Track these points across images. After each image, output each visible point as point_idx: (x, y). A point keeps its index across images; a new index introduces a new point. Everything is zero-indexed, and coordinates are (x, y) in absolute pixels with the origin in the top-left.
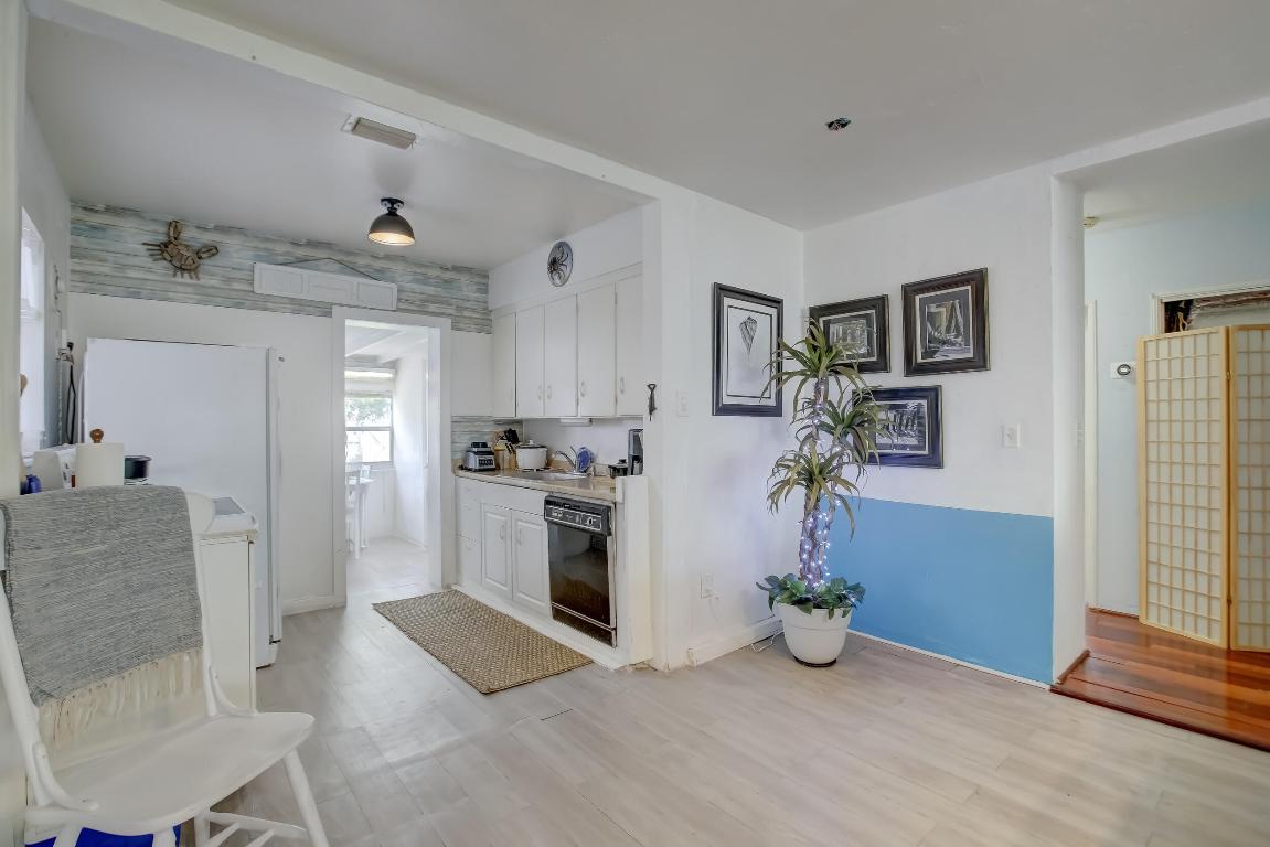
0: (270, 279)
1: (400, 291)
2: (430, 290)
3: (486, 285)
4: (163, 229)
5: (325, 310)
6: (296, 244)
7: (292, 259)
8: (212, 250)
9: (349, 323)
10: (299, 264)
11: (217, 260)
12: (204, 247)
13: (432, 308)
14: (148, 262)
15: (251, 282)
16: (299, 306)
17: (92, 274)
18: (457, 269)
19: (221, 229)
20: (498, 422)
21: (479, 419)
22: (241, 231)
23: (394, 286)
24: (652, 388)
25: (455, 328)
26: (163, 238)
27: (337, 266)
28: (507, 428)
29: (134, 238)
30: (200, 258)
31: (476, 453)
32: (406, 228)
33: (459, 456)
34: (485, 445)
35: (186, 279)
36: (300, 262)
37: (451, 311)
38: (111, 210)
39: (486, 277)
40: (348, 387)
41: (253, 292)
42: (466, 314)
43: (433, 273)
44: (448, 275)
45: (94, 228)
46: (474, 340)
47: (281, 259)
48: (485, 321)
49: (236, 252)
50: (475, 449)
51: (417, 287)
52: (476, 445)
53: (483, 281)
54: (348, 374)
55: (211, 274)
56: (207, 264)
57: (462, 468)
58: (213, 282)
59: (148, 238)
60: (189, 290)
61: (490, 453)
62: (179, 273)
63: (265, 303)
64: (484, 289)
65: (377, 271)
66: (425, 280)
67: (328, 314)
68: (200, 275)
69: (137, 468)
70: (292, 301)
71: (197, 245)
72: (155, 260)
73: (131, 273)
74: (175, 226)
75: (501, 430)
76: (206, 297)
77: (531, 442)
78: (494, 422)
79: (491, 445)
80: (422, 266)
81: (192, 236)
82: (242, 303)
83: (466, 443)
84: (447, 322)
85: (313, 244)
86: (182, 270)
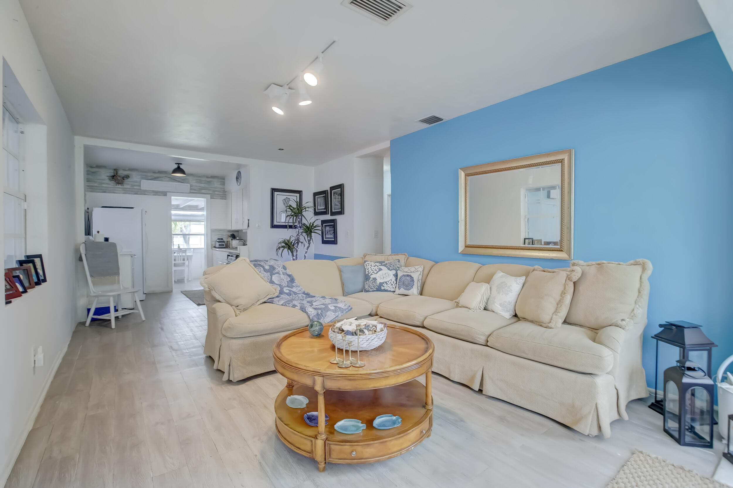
0: (146, 185)
1: (191, 186)
2: (203, 185)
5: (165, 194)
6: (154, 173)
7: (153, 178)
8: (127, 177)
9: (172, 197)
10: (156, 179)
12: (125, 176)
13: (203, 191)
15: (140, 186)
16: (156, 193)
17: (91, 186)
18: (213, 177)
19: (130, 169)
20: (229, 231)
21: (220, 230)
22: (136, 170)
23: (188, 185)
25: (211, 198)
27: (169, 179)
28: (232, 233)
29: (105, 175)
30: (124, 180)
31: (218, 242)
33: (214, 243)
34: (222, 239)
37: (210, 192)
38: (99, 167)
39: (224, 179)
40: (173, 218)
41: (140, 189)
42: (216, 193)
43: (203, 179)
44: (209, 180)
45: (93, 173)
46: (219, 202)
47: (150, 178)
48: (224, 195)
49: (135, 177)
50: (218, 240)
51: (198, 185)
52: (219, 239)
53: (223, 181)
55: (128, 185)
56: (126, 181)
57: (215, 247)
58: (128, 187)
60: (121, 190)
61: (224, 242)
62: (117, 185)
63: (145, 193)
64: (223, 184)
65: (183, 180)
66: (200, 182)
67: (166, 195)
68: (124, 185)
69: (106, 240)
70: (154, 191)
71: (123, 175)
72: (112, 181)
73: (104, 185)
74: (116, 170)
75: (230, 234)
76: (126, 192)
77: (238, 238)
78: (227, 231)
79: (225, 240)
80: (199, 177)
81: (121, 173)
82: (137, 193)
83: (215, 238)
84: (209, 196)
85: (160, 172)
86: (118, 183)
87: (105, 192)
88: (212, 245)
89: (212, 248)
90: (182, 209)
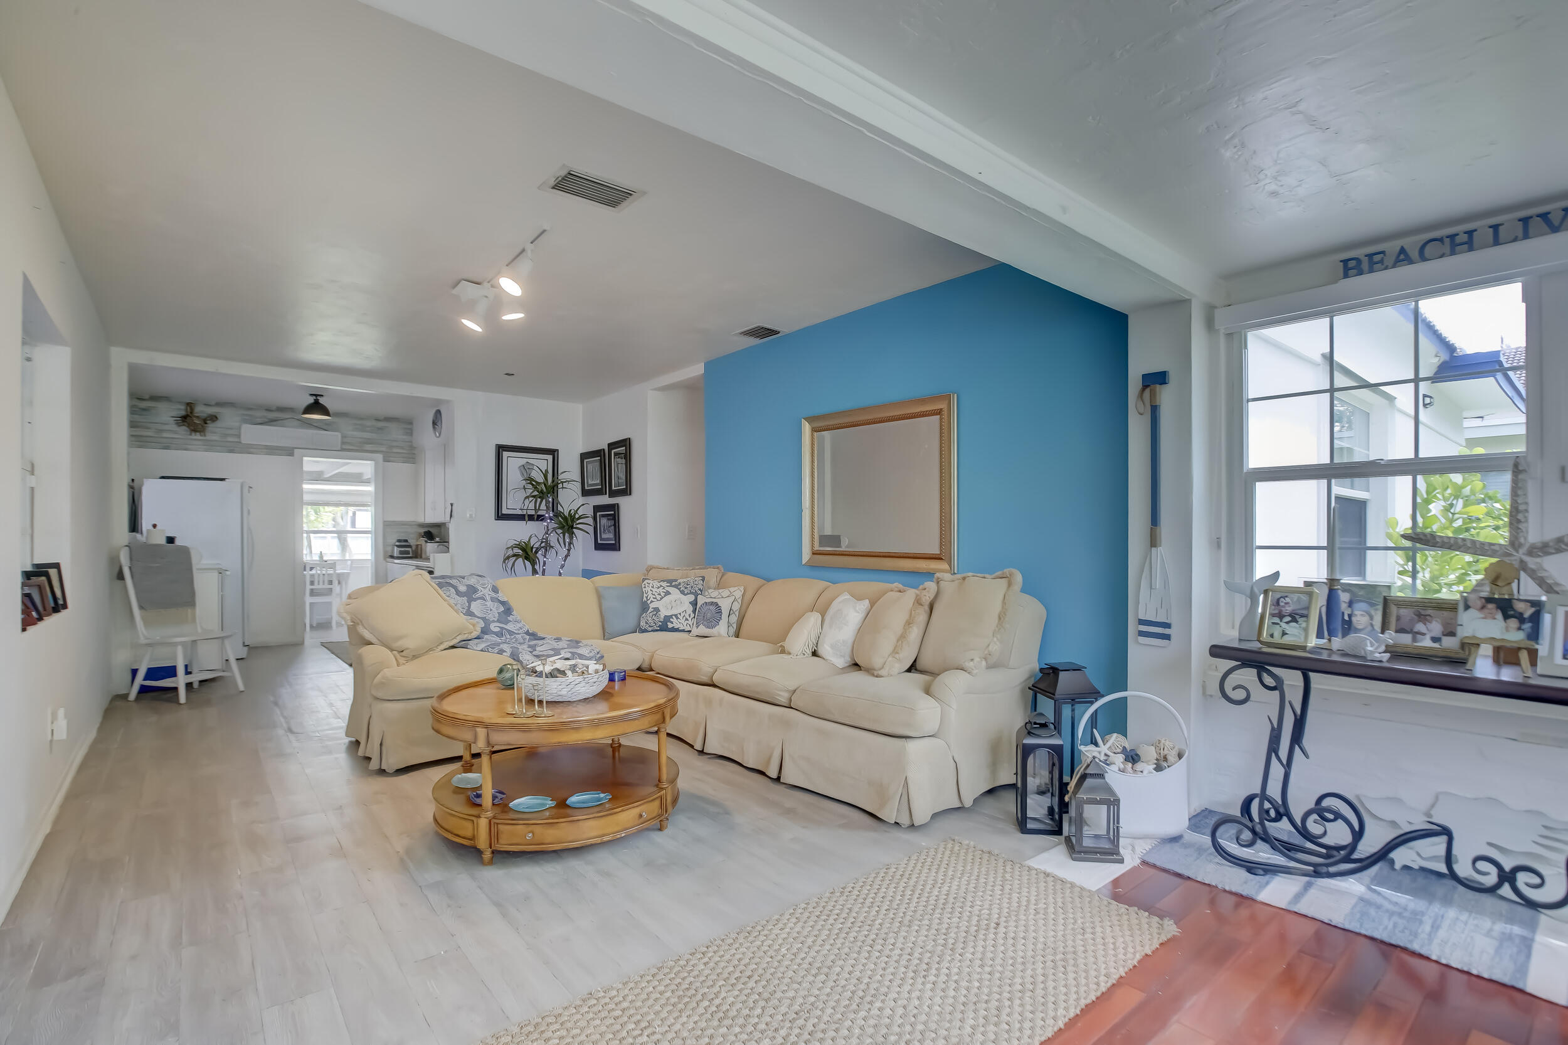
0: (251, 433)
1: (343, 437)
2: (367, 435)
3: (411, 430)
4: (183, 407)
5: (289, 452)
6: (269, 410)
7: (267, 420)
8: (214, 418)
9: (305, 459)
10: (272, 423)
11: (218, 424)
12: (208, 417)
13: (368, 447)
14: (174, 427)
15: (239, 436)
16: (272, 450)
17: (141, 436)
18: (388, 419)
19: (219, 404)
20: (422, 525)
21: (403, 524)
22: (232, 405)
23: (339, 435)
25: (385, 460)
26: (183, 413)
27: (298, 423)
28: (426, 530)
29: (167, 414)
30: (206, 423)
31: (398, 546)
32: (326, 412)
33: (389, 549)
34: (406, 541)
35: (198, 436)
36: (271, 422)
37: (384, 449)
38: (154, 398)
39: (411, 423)
40: (306, 498)
41: (240, 442)
42: (395, 450)
43: (368, 423)
44: (380, 424)
45: (144, 410)
46: (400, 469)
47: (259, 420)
48: (411, 455)
49: (229, 419)
50: (398, 543)
51: (356, 434)
52: (399, 541)
53: (409, 427)
55: (214, 432)
56: (211, 426)
57: (392, 557)
58: (215, 437)
59: (175, 413)
60: (200, 443)
61: (409, 546)
62: (194, 434)
63: (248, 449)
64: (410, 432)
65: (327, 424)
66: (363, 428)
67: (292, 454)
69: (171, 540)
70: (265, 446)
71: (204, 415)
72: (180, 426)
73: (165, 435)
74: (190, 405)
75: (422, 530)
76: (210, 447)
77: (438, 539)
78: (415, 525)
79: (412, 542)
80: (361, 419)
81: (201, 410)
82: (233, 450)
83: (393, 539)
84: (380, 457)
85: (281, 409)
86: (195, 431)
87: (167, 448)
88: (385, 552)
89: (385, 558)
90: (329, 480)
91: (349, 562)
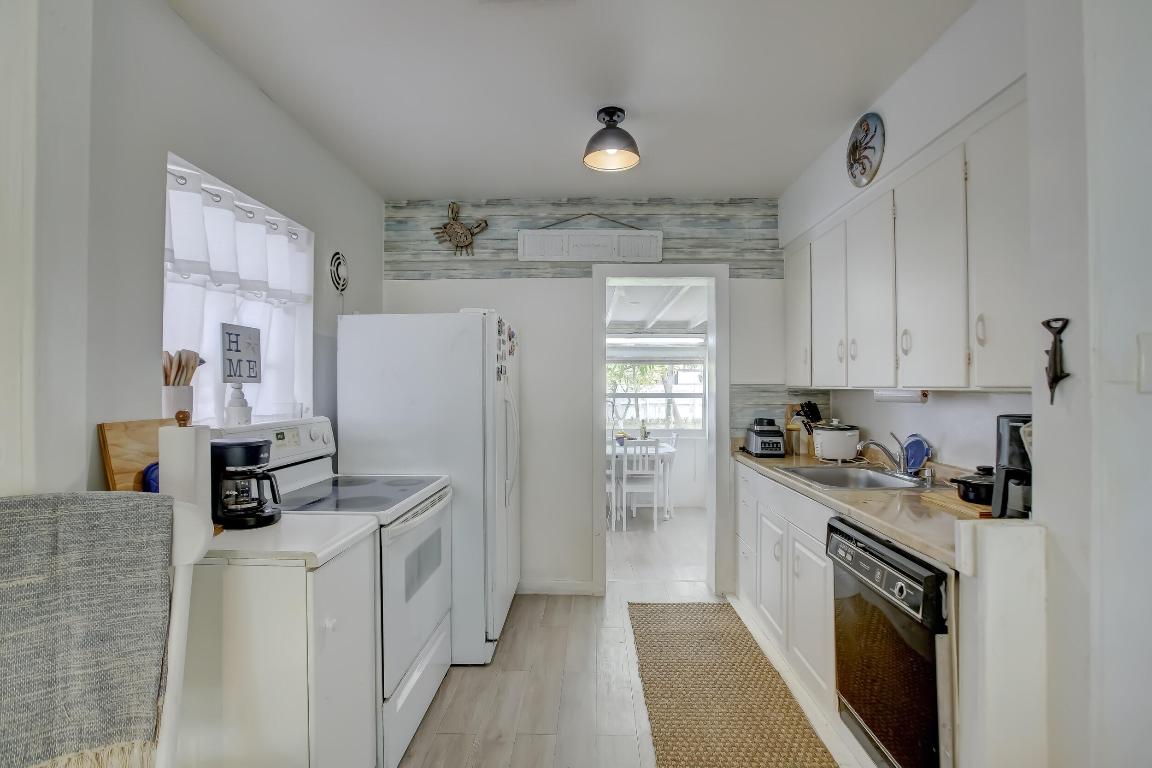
0: (533, 245)
1: (666, 239)
2: (702, 232)
3: (775, 217)
5: (584, 270)
6: (557, 204)
7: (554, 221)
8: (484, 225)
9: (612, 282)
10: (561, 225)
11: (489, 234)
12: (477, 225)
13: (705, 253)
14: (434, 244)
15: (515, 250)
16: (560, 270)
17: (397, 263)
18: (734, 202)
19: (491, 203)
20: (795, 392)
21: (763, 390)
22: (506, 201)
23: (657, 233)
24: (1058, 328)
25: (734, 275)
27: (598, 220)
28: (804, 400)
29: (427, 221)
30: (474, 235)
31: (760, 433)
32: (629, 143)
33: (741, 434)
34: (771, 422)
35: (464, 257)
36: (560, 223)
37: (729, 255)
38: (412, 204)
39: (775, 206)
40: (609, 353)
41: (517, 261)
42: (748, 256)
43: (704, 211)
44: (723, 212)
45: (400, 222)
46: (758, 289)
47: (543, 223)
48: (774, 263)
49: (503, 224)
50: (757, 428)
51: (686, 231)
52: (759, 422)
53: (770, 212)
54: (610, 341)
55: (483, 247)
56: (479, 240)
57: (744, 449)
58: (486, 256)
60: (466, 266)
61: (778, 433)
62: (458, 253)
63: (527, 270)
64: (773, 221)
65: (640, 219)
66: (696, 221)
67: (589, 274)
68: (475, 251)
70: (554, 264)
71: (472, 222)
72: (441, 242)
75: (797, 401)
76: (479, 270)
77: (835, 422)
78: (785, 391)
79: (780, 423)
80: (693, 205)
81: (470, 215)
82: (510, 273)
83: (747, 419)
84: (723, 269)
85: (573, 202)
86: (459, 247)
87: (426, 277)
88: (733, 440)
89: (733, 455)
90: (652, 333)
91: (674, 436)
